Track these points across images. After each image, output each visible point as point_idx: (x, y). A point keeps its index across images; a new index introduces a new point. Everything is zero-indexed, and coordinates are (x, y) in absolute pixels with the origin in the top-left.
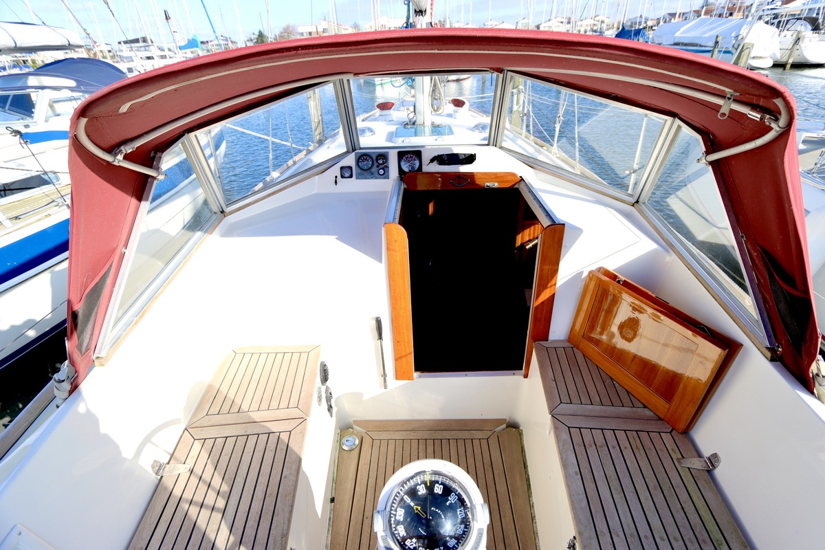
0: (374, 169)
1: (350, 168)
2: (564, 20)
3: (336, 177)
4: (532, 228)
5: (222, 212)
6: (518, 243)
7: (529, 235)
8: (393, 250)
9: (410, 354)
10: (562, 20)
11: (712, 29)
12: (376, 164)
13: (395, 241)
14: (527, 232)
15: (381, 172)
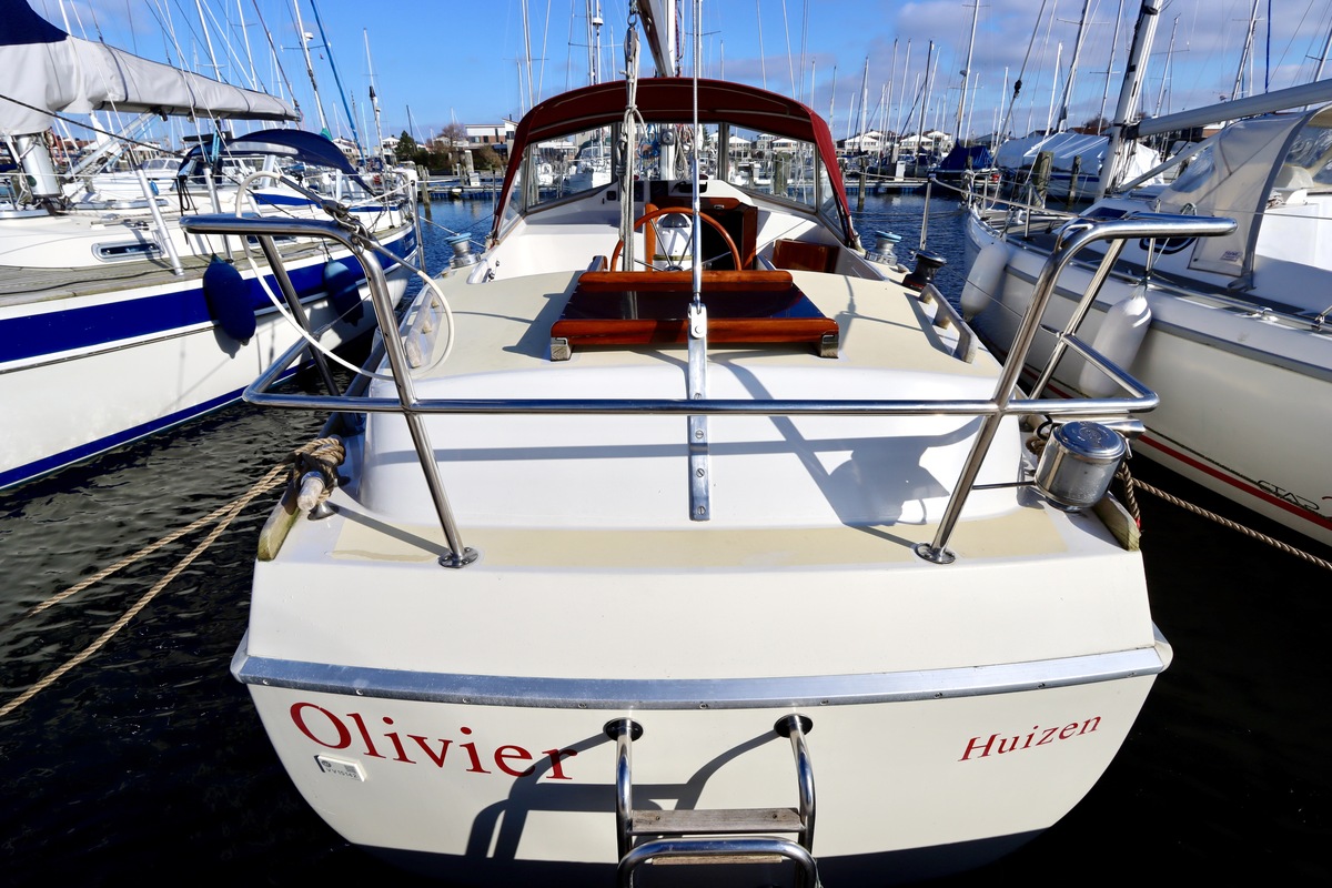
1: (614, 192)
3: (603, 199)
5: (525, 211)
10: (878, 135)
11: (1074, 148)
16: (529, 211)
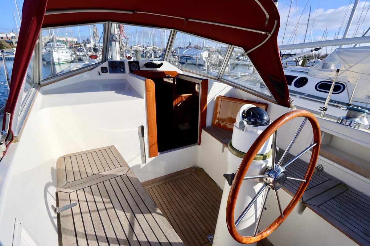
0: (118, 69)
1: (106, 68)
2: (141, 46)
3: (99, 72)
4: (178, 98)
5: (39, 84)
6: (174, 105)
7: (178, 101)
8: (149, 91)
9: (156, 143)
10: (140, 46)
11: (193, 52)
12: (119, 67)
13: (150, 87)
14: (176, 100)
15: (122, 70)
16: (42, 83)
